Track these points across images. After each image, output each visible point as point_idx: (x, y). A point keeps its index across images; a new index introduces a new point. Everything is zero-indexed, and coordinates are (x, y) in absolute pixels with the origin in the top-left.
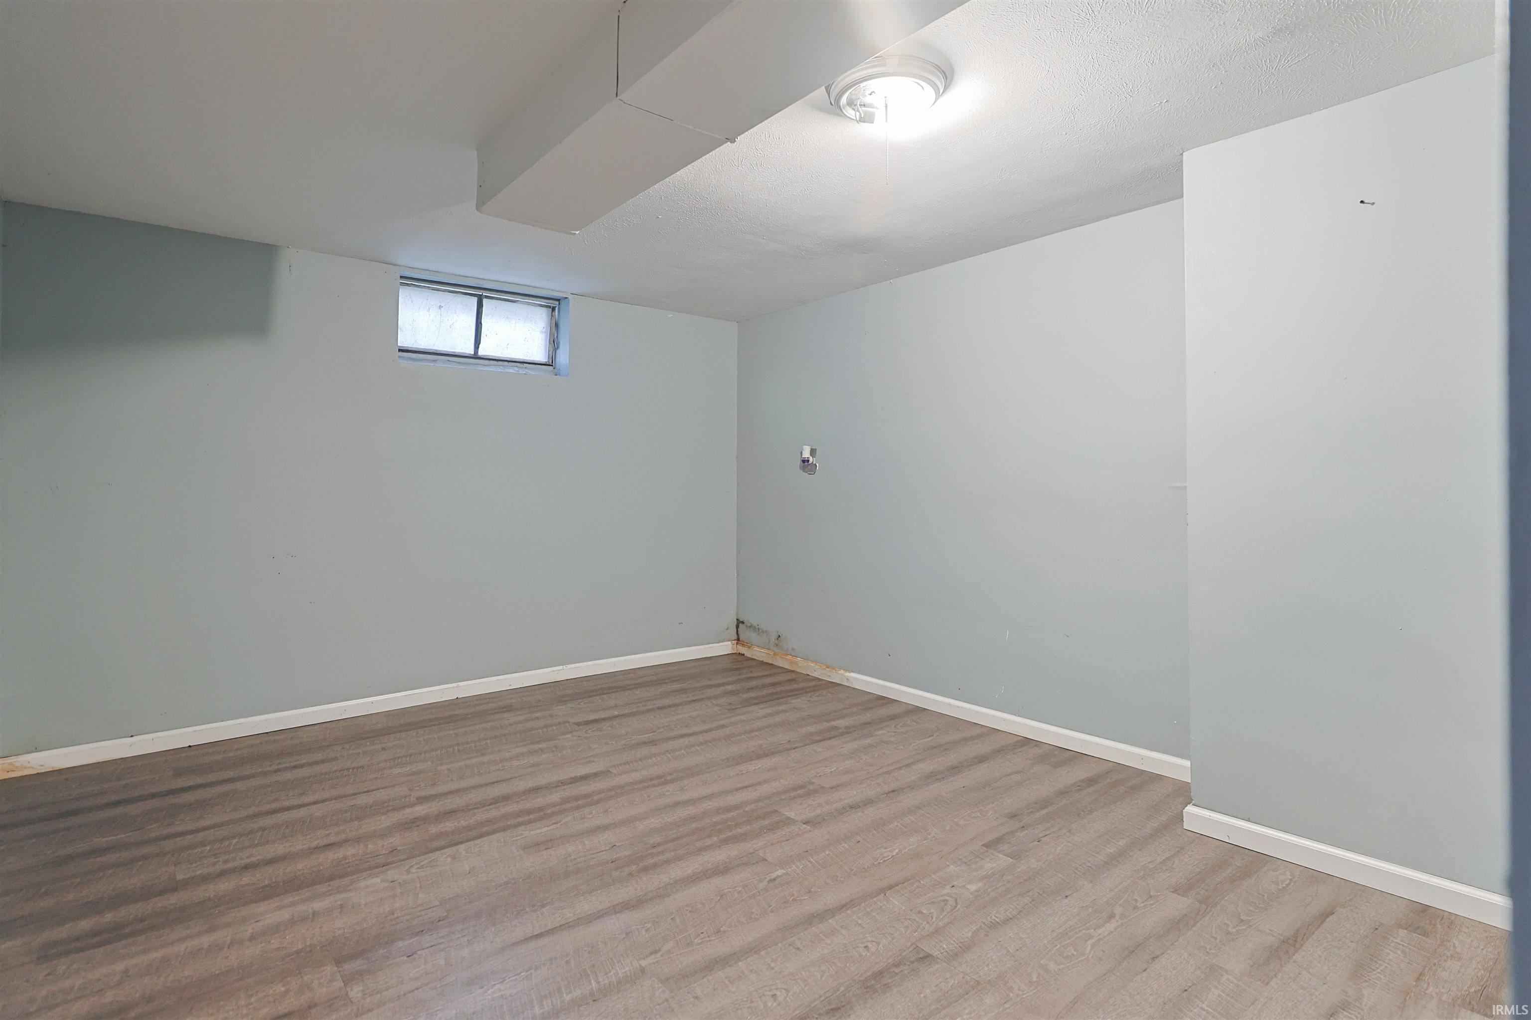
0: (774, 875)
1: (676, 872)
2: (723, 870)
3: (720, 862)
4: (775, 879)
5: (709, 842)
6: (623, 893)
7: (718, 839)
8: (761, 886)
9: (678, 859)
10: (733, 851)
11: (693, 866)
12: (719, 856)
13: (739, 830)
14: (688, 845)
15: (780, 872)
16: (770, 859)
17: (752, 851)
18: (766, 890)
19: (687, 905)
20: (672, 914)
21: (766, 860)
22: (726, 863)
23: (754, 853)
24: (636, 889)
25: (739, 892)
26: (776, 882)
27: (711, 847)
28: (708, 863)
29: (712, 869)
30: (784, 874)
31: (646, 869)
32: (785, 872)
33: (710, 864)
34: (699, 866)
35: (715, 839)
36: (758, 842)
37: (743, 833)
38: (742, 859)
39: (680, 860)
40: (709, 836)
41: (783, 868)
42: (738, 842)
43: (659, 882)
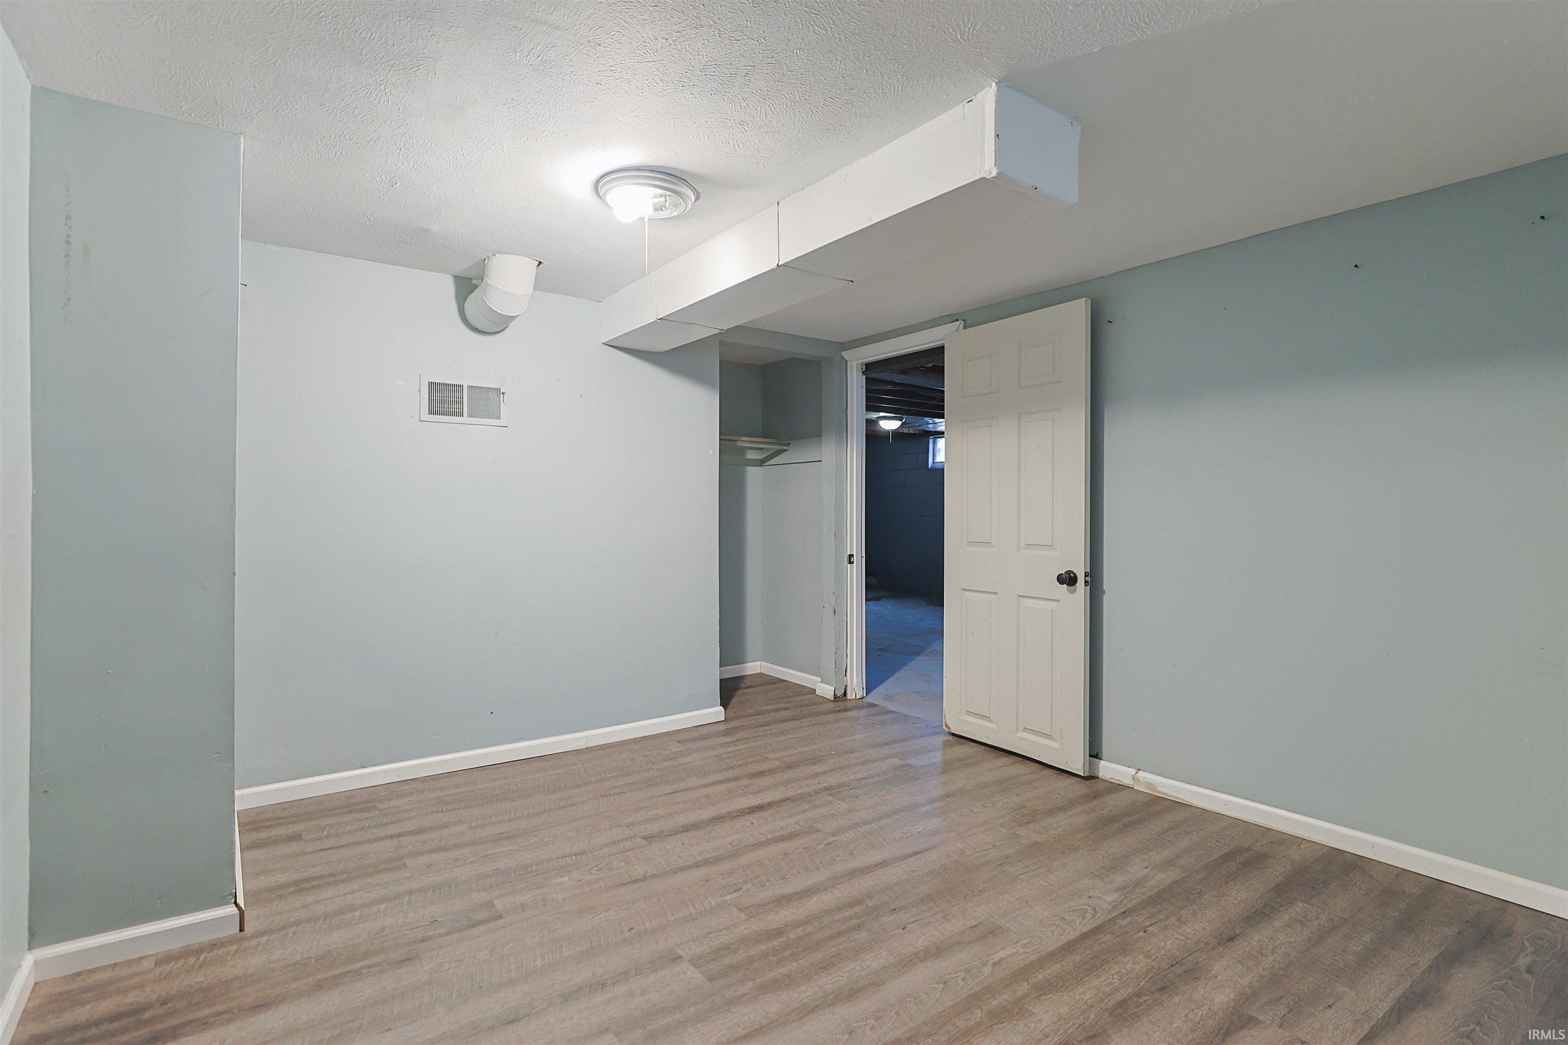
0: (735, 895)
1: (827, 899)
2: (783, 900)
3: (786, 908)
4: (735, 891)
5: (799, 931)
6: (867, 882)
7: (789, 936)
8: (749, 885)
9: (829, 912)
10: (773, 920)
11: (813, 904)
12: (788, 914)
13: (764, 947)
14: (822, 928)
15: (728, 897)
16: (735, 910)
17: (752, 919)
18: (745, 882)
19: (812, 871)
20: (823, 866)
21: (739, 909)
22: (780, 906)
23: (750, 917)
24: (859, 884)
25: (768, 880)
26: (734, 889)
27: (796, 925)
28: (797, 907)
29: (794, 901)
30: (725, 896)
31: (859, 902)
32: (724, 898)
33: (795, 906)
34: (806, 904)
35: (792, 936)
36: (743, 931)
37: (760, 944)
38: (763, 910)
39: (826, 910)
40: (800, 938)
41: (724, 901)
42: (767, 931)
43: (840, 890)
